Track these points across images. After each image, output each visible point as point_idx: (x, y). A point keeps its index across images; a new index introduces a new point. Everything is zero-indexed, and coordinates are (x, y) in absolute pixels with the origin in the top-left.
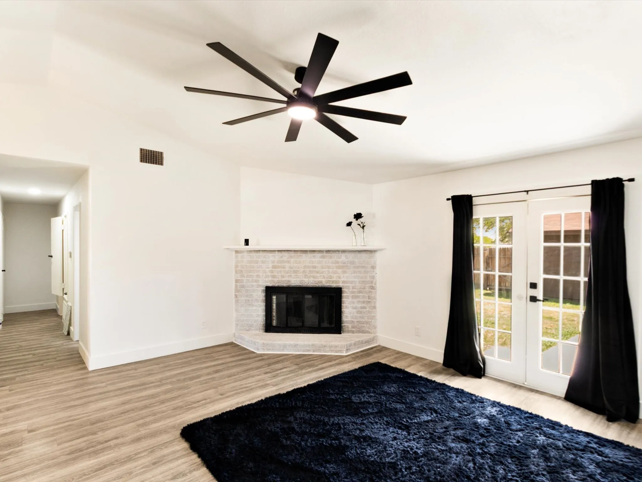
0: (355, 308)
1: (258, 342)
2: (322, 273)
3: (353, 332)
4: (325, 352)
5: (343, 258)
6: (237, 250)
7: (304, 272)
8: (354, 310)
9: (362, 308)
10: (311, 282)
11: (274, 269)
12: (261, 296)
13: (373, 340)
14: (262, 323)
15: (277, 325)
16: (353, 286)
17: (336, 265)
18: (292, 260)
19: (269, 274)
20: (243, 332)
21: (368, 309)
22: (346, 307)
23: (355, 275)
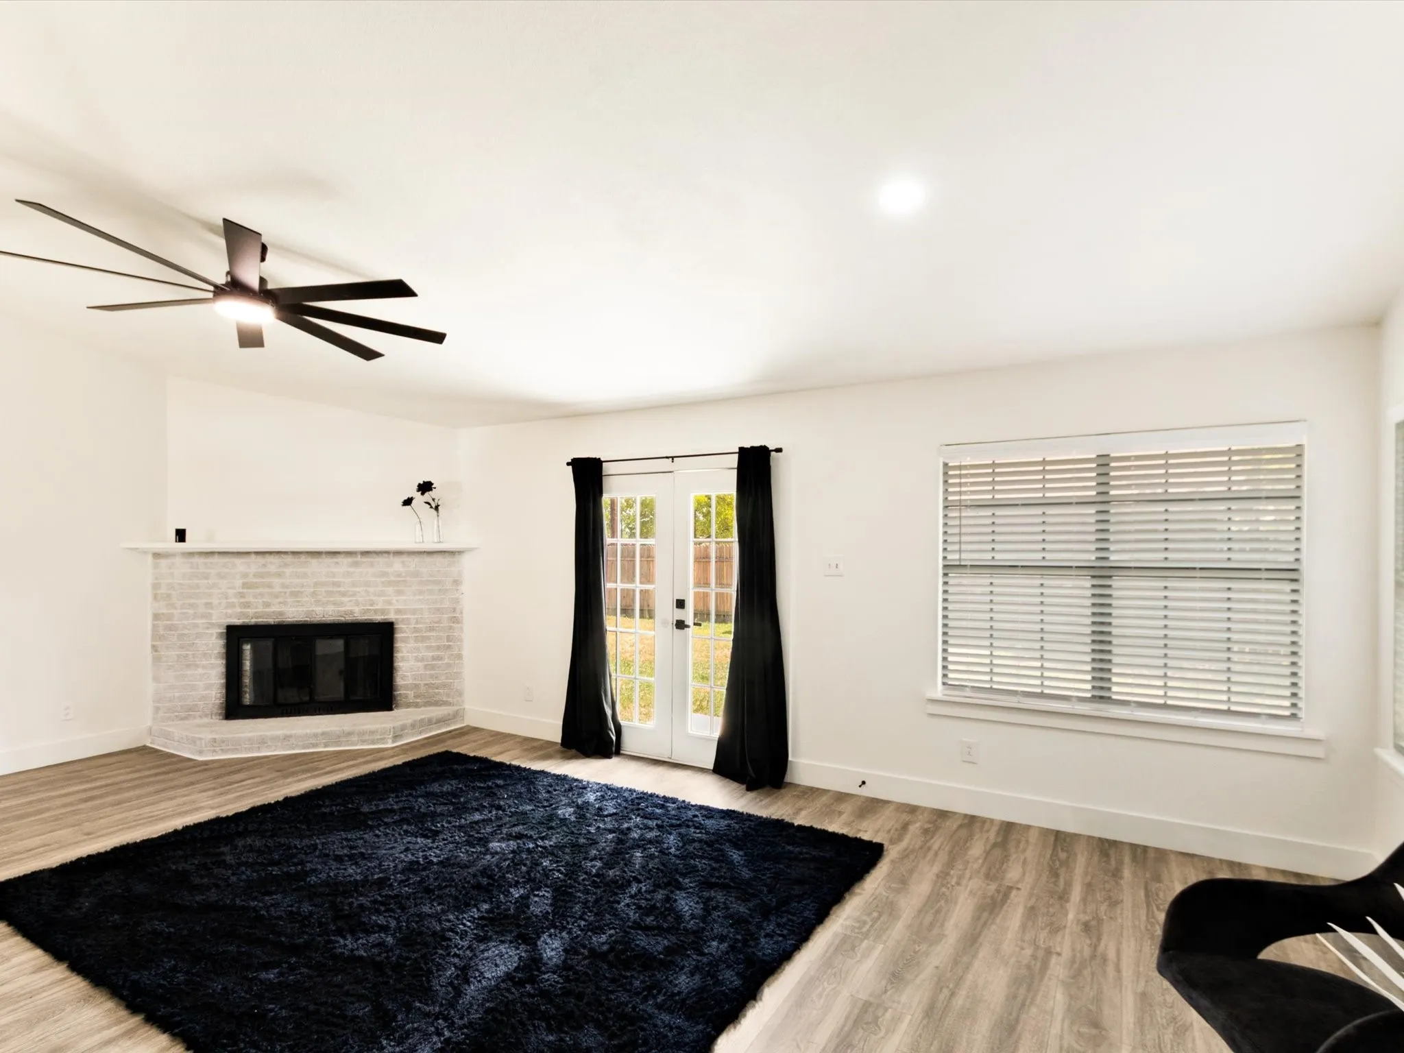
0: (422, 660)
1: (200, 739)
2: (354, 595)
3: (417, 705)
4: (352, 744)
5: (397, 565)
6: (157, 551)
7: (314, 594)
8: (420, 664)
9: (434, 658)
10: (330, 613)
11: (245, 590)
12: (216, 645)
13: (456, 716)
14: (218, 702)
15: (254, 702)
16: (417, 619)
17: (383, 579)
18: (288, 571)
19: (235, 600)
20: (171, 723)
21: (446, 661)
22: (403, 659)
23: (421, 597)
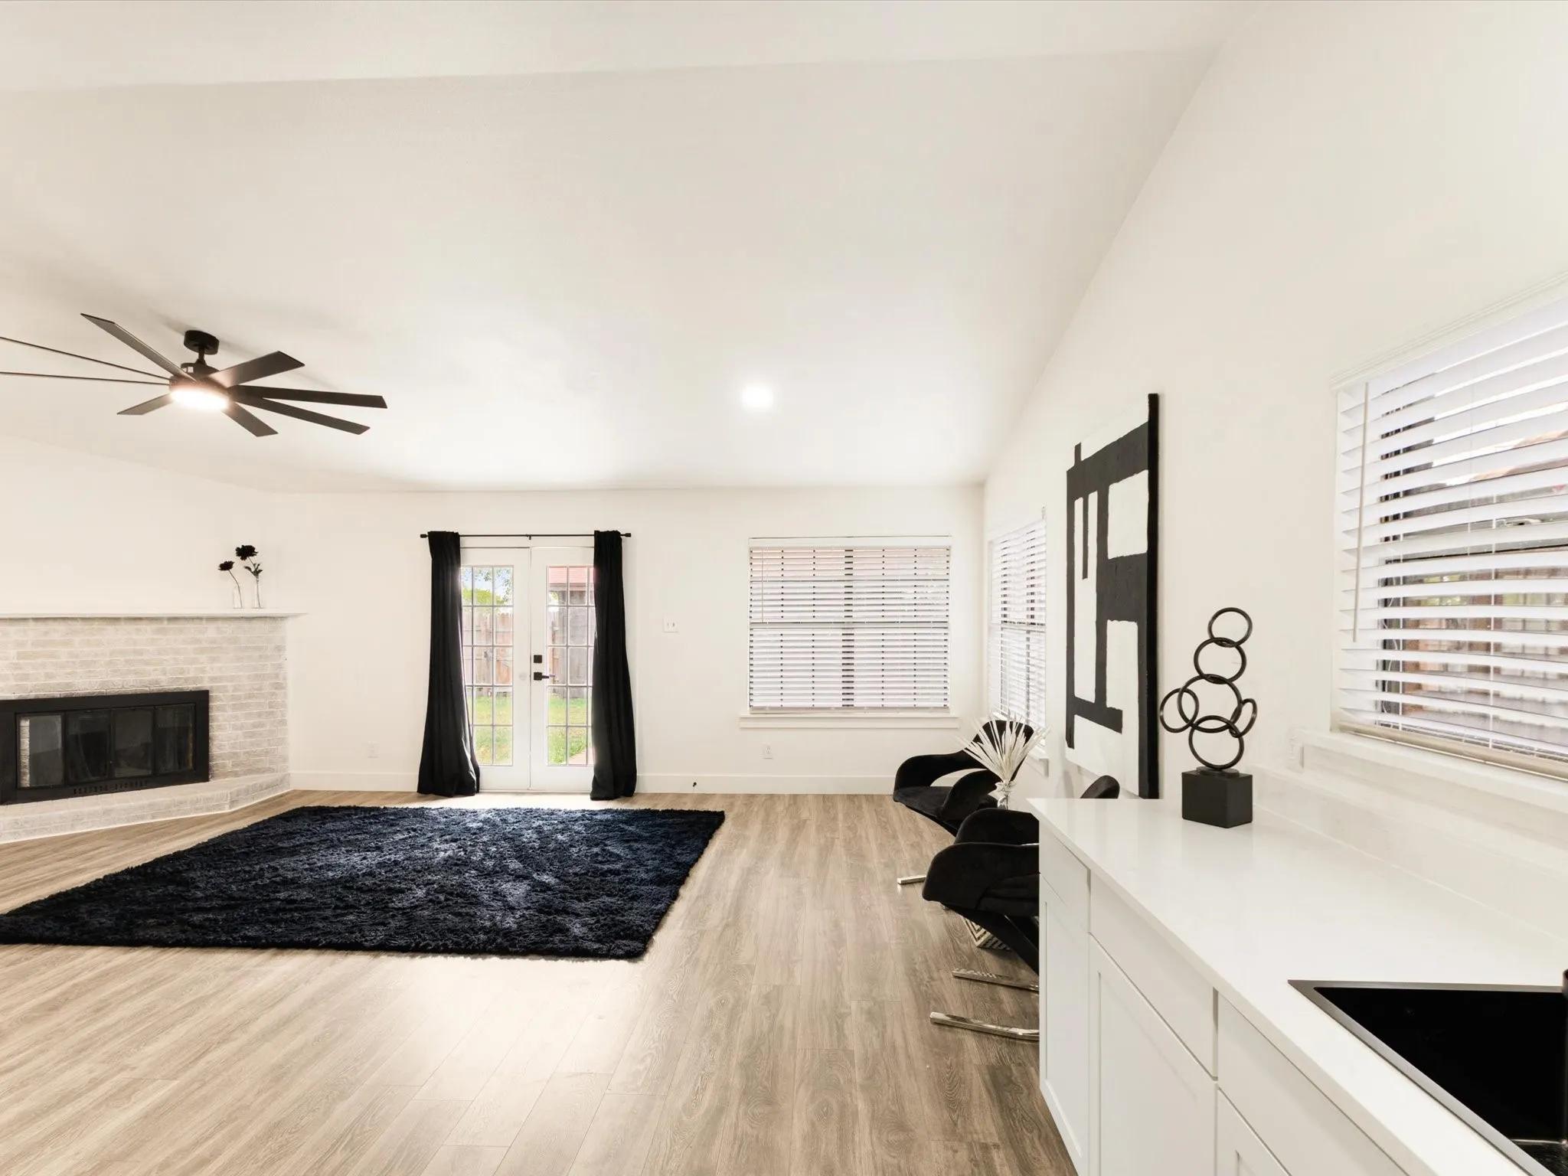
0: (241, 728)
2: (160, 663)
5: (211, 631)
7: (111, 663)
15: (35, 783)
16: (235, 686)
17: (195, 646)
18: (77, 638)
19: (7, 672)
21: (268, 728)
22: (220, 727)
23: (239, 664)
